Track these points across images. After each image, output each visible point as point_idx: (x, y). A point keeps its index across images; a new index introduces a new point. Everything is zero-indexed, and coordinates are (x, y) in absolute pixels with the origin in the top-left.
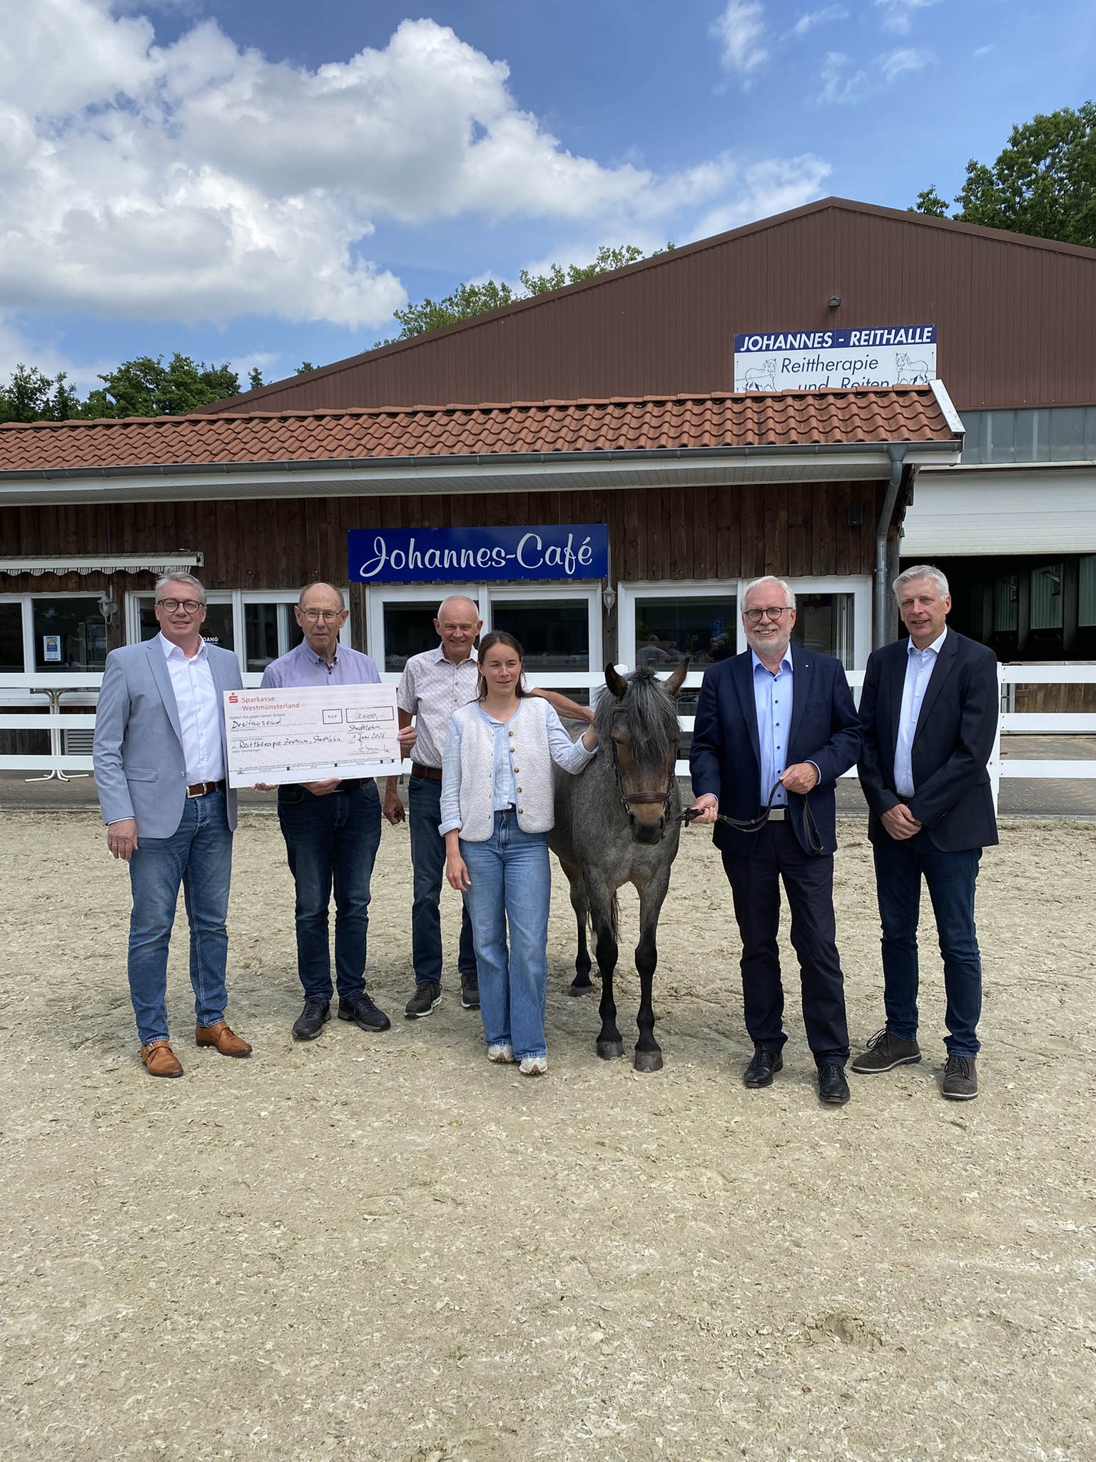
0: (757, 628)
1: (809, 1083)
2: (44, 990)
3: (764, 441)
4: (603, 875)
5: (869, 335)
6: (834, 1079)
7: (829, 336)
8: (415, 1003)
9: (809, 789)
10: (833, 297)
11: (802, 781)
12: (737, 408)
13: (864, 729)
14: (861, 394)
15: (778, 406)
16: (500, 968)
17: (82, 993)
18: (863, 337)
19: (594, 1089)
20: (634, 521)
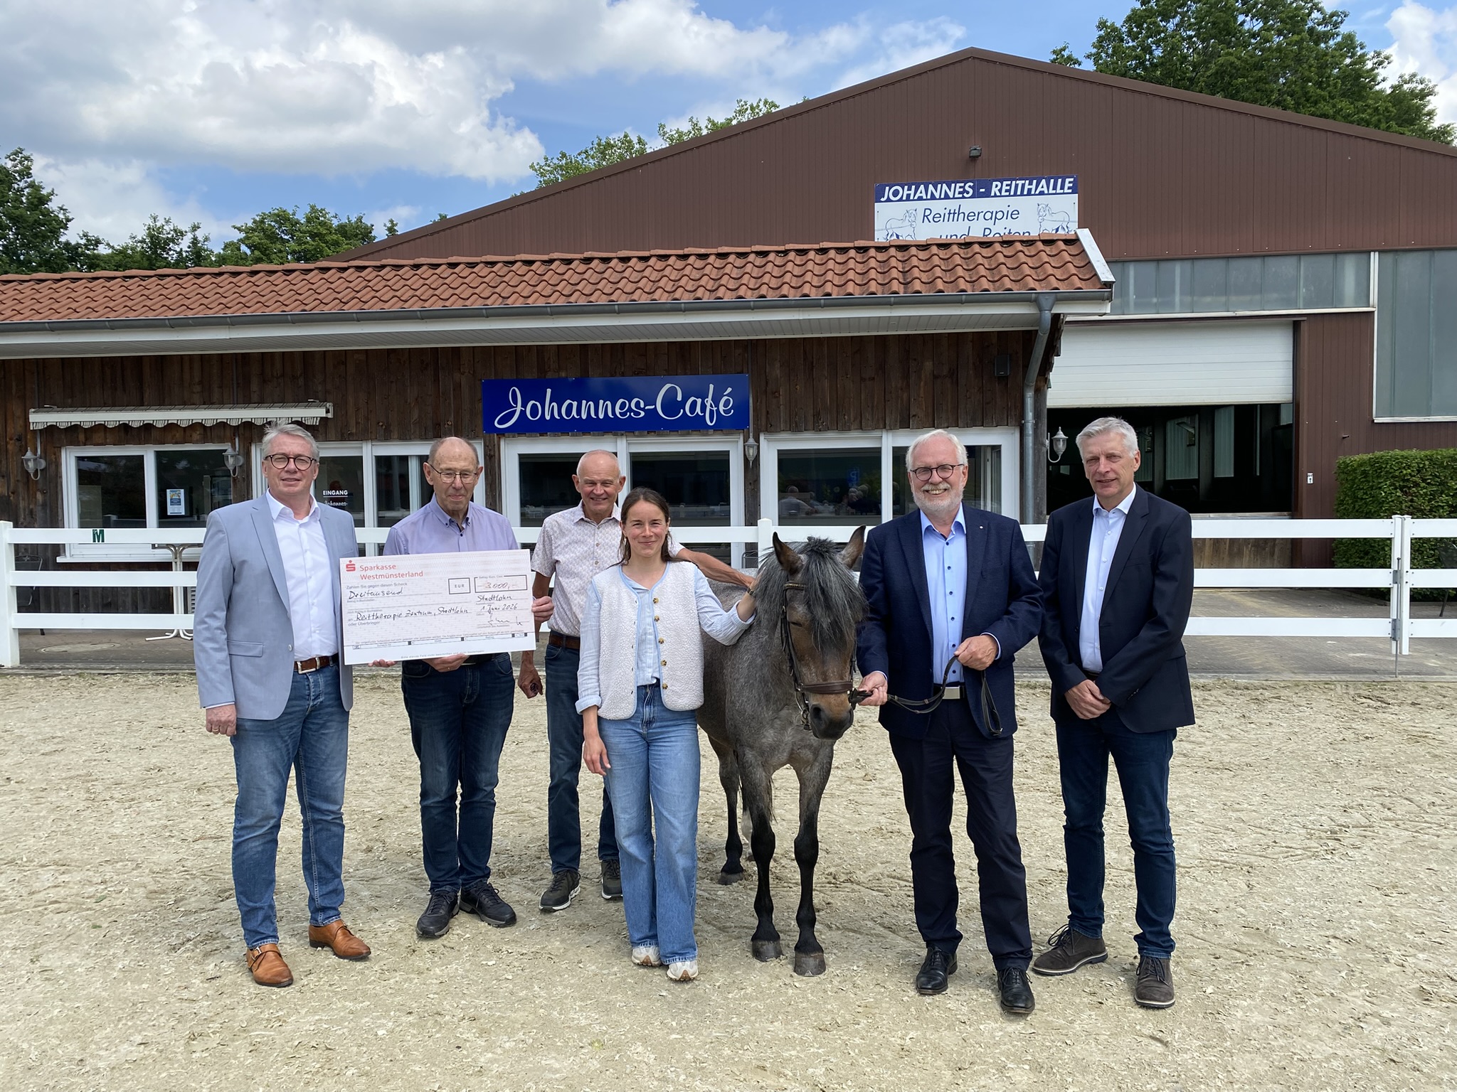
0: (926, 487)
1: (988, 987)
2: (147, 880)
3: (910, 290)
4: (759, 758)
5: (1010, 185)
6: (1017, 986)
7: (970, 187)
8: (551, 894)
9: (988, 665)
10: (974, 147)
11: (980, 656)
12: (881, 257)
13: (1045, 596)
14: (1007, 243)
15: (923, 255)
16: (644, 861)
17: (187, 882)
18: (1005, 188)
19: (751, 999)
20: (777, 371)
